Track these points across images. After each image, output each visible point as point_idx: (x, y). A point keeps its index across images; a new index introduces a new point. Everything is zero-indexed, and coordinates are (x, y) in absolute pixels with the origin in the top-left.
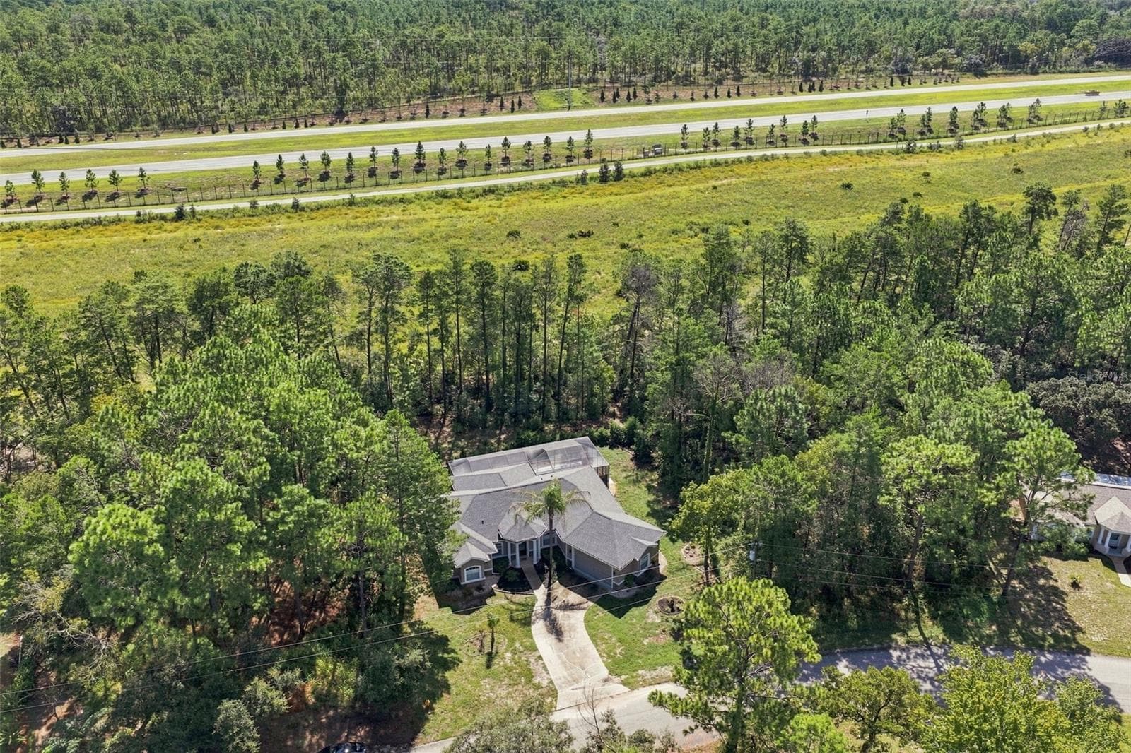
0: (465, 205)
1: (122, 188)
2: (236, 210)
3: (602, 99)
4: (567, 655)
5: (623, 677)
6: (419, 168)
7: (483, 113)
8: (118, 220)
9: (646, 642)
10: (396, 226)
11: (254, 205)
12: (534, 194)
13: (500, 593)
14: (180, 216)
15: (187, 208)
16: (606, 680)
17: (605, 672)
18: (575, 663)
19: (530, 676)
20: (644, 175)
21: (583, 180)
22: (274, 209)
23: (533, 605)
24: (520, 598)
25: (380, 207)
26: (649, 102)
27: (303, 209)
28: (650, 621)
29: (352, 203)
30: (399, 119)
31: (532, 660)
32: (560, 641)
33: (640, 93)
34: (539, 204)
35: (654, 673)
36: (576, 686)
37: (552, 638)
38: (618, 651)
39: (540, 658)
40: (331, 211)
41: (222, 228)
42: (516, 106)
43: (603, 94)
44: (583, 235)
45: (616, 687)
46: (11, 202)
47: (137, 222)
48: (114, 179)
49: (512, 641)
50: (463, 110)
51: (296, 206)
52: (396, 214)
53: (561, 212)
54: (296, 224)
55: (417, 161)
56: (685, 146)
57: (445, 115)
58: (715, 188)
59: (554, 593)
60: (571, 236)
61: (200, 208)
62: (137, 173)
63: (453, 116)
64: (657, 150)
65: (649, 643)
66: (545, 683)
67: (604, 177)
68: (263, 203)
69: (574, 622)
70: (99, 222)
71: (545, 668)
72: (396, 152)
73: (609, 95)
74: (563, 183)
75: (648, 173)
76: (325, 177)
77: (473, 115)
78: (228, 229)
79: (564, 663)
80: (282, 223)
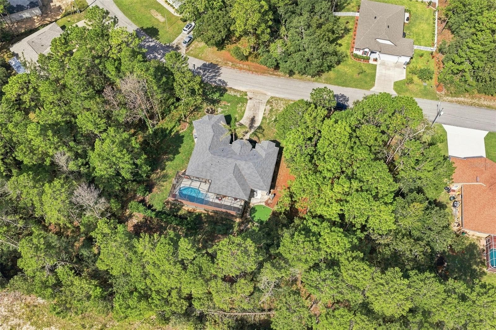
4: (256, 111)
5: (245, 97)
9: (229, 104)
16: (251, 99)
17: (249, 101)
18: (255, 108)
19: (271, 110)
23: (253, 133)
28: (222, 110)
31: (267, 114)
32: (254, 117)
35: (236, 94)
36: (260, 101)
37: (256, 119)
38: (240, 105)
39: (264, 114)
45: (250, 95)
49: (269, 123)
66: (269, 106)
69: (245, 121)
71: (265, 110)
79: (259, 109)
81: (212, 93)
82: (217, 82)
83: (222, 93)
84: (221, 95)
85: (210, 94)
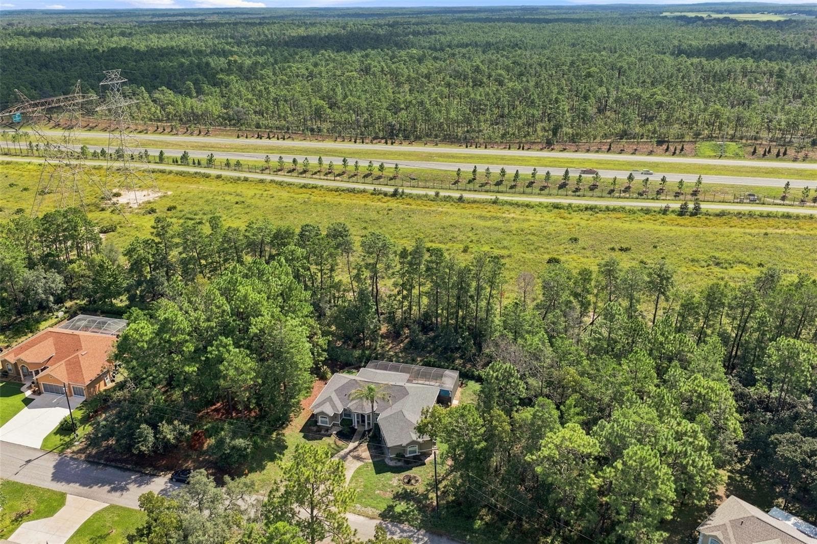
0: (566, 215)
1: (385, 173)
2: (426, 196)
3: (754, 152)
6: (563, 186)
7: (651, 153)
8: (364, 191)
9: (377, 492)
10: (507, 221)
11: (437, 194)
12: (619, 215)
13: (333, 437)
14: (395, 194)
15: (400, 190)
20: (717, 215)
21: (665, 211)
22: (447, 199)
23: (343, 449)
24: (340, 443)
25: (509, 207)
26: (795, 160)
27: (463, 202)
28: (391, 483)
29: (495, 202)
30: (588, 151)
33: (791, 152)
34: (617, 224)
40: (478, 205)
41: (411, 205)
42: (677, 152)
43: (755, 149)
44: (621, 250)
46: (330, 173)
47: (372, 194)
48: (382, 168)
50: (636, 150)
51: (461, 199)
52: (516, 213)
53: (628, 231)
54: (452, 210)
55: (563, 181)
56: (783, 198)
57: (622, 151)
58: (766, 234)
59: (359, 449)
60: (613, 249)
61: (407, 191)
62: (394, 166)
63: (627, 153)
64: (752, 198)
65: (378, 494)
67: (682, 212)
68: (443, 193)
70: (352, 191)
72: (548, 173)
73: (761, 151)
74: (647, 211)
75: (721, 214)
76: (499, 183)
77: (642, 154)
78: (413, 207)
80: (447, 208)
81: (409, 512)
82: (399, 531)
83: (390, 511)
84: (391, 508)
85: (413, 511)
